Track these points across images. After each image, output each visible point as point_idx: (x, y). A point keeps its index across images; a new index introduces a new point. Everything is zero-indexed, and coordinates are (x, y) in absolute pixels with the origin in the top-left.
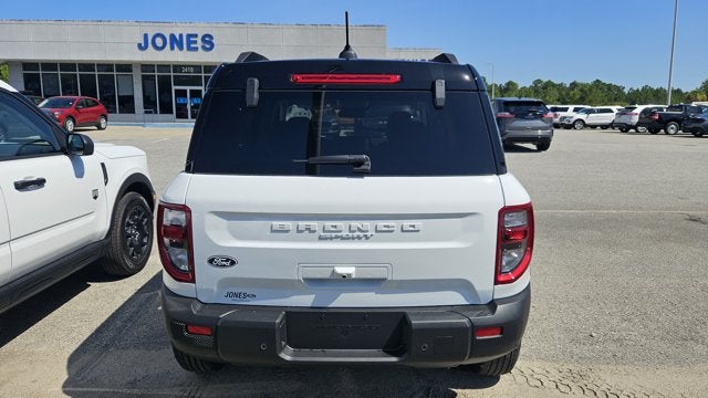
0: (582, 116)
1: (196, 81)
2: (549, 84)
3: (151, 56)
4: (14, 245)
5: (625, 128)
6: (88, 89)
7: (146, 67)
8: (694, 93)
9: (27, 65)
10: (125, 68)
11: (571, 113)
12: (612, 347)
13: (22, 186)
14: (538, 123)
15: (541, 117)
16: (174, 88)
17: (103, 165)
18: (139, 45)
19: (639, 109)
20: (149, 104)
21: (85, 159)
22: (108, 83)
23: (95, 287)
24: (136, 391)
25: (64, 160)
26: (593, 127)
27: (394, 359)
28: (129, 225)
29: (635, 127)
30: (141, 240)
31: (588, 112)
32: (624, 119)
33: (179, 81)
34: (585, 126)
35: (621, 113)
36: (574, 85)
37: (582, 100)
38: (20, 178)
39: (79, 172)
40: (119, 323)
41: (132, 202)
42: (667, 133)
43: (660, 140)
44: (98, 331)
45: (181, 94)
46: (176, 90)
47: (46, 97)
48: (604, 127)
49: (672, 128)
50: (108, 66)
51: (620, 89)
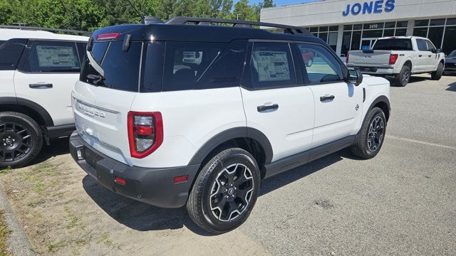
3: (351, 19)
7: (347, 27)
10: (335, 28)
16: (362, 39)
18: (344, 12)
33: (367, 34)
45: (366, 43)
46: (363, 41)
50: (324, 28)
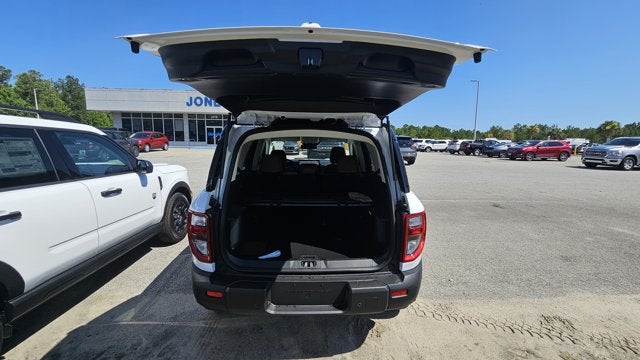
0: (430, 145)
1: (219, 123)
2: (412, 126)
3: (194, 109)
4: (101, 231)
5: (452, 152)
6: (158, 128)
7: (191, 115)
8: (487, 133)
9: (124, 114)
10: (179, 116)
11: (424, 143)
12: (462, 287)
13: (106, 194)
14: (409, 149)
15: (410, 146)
16: (207, 127)
17: (159, 178)
18: (188, 103)
19: (460, 142)
20: (192, 137)
21: (148, 175)
22: (169, 124)
23: (155, 250)
24: (176, 324)
25: (134, 177)
26: (436, 151)
27: (340, 312)
28: (175, 212)
29: (458, 151)
30: (183, 220)
31: (434, 143)
32: (452, 147)
33: (209, 123)
34: (432, 150)
35: (451, 144)
36: (425, 127)
37: (429, 136)
38: (105, 189)
39: (144, 183)
40: (168, 275)
41: (177, 199)
42: (474, 155)
43: (470, 159)
44: (155, 280)
45: (210, 130)
46: (208, 129)
47: (135, 131)
48: (441, 151)
49: (477, 152)
50: (170, 115)
51: (448, 130)
